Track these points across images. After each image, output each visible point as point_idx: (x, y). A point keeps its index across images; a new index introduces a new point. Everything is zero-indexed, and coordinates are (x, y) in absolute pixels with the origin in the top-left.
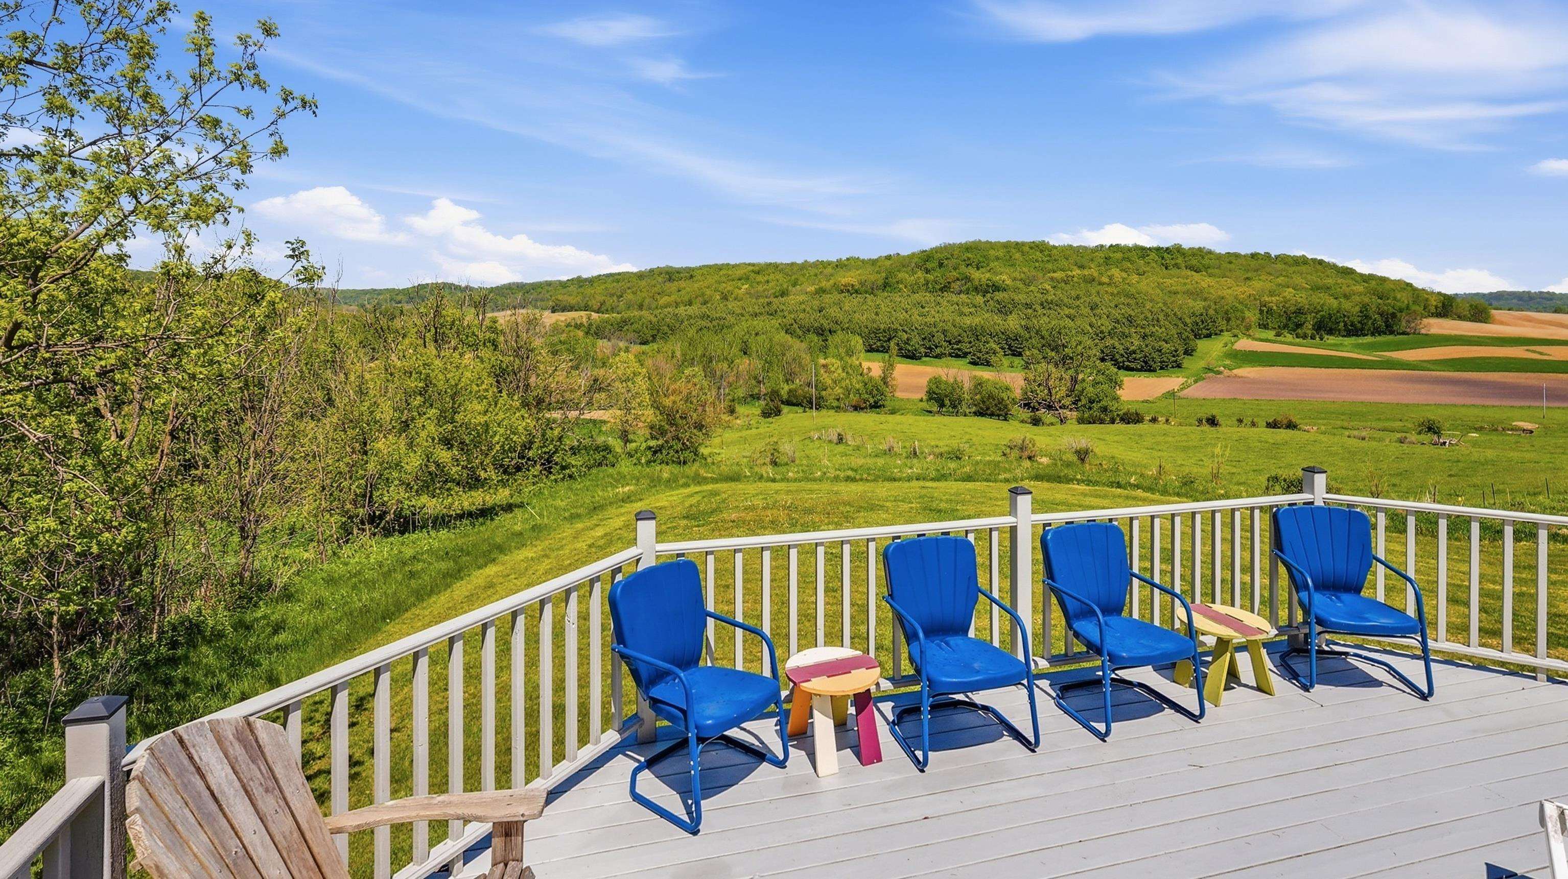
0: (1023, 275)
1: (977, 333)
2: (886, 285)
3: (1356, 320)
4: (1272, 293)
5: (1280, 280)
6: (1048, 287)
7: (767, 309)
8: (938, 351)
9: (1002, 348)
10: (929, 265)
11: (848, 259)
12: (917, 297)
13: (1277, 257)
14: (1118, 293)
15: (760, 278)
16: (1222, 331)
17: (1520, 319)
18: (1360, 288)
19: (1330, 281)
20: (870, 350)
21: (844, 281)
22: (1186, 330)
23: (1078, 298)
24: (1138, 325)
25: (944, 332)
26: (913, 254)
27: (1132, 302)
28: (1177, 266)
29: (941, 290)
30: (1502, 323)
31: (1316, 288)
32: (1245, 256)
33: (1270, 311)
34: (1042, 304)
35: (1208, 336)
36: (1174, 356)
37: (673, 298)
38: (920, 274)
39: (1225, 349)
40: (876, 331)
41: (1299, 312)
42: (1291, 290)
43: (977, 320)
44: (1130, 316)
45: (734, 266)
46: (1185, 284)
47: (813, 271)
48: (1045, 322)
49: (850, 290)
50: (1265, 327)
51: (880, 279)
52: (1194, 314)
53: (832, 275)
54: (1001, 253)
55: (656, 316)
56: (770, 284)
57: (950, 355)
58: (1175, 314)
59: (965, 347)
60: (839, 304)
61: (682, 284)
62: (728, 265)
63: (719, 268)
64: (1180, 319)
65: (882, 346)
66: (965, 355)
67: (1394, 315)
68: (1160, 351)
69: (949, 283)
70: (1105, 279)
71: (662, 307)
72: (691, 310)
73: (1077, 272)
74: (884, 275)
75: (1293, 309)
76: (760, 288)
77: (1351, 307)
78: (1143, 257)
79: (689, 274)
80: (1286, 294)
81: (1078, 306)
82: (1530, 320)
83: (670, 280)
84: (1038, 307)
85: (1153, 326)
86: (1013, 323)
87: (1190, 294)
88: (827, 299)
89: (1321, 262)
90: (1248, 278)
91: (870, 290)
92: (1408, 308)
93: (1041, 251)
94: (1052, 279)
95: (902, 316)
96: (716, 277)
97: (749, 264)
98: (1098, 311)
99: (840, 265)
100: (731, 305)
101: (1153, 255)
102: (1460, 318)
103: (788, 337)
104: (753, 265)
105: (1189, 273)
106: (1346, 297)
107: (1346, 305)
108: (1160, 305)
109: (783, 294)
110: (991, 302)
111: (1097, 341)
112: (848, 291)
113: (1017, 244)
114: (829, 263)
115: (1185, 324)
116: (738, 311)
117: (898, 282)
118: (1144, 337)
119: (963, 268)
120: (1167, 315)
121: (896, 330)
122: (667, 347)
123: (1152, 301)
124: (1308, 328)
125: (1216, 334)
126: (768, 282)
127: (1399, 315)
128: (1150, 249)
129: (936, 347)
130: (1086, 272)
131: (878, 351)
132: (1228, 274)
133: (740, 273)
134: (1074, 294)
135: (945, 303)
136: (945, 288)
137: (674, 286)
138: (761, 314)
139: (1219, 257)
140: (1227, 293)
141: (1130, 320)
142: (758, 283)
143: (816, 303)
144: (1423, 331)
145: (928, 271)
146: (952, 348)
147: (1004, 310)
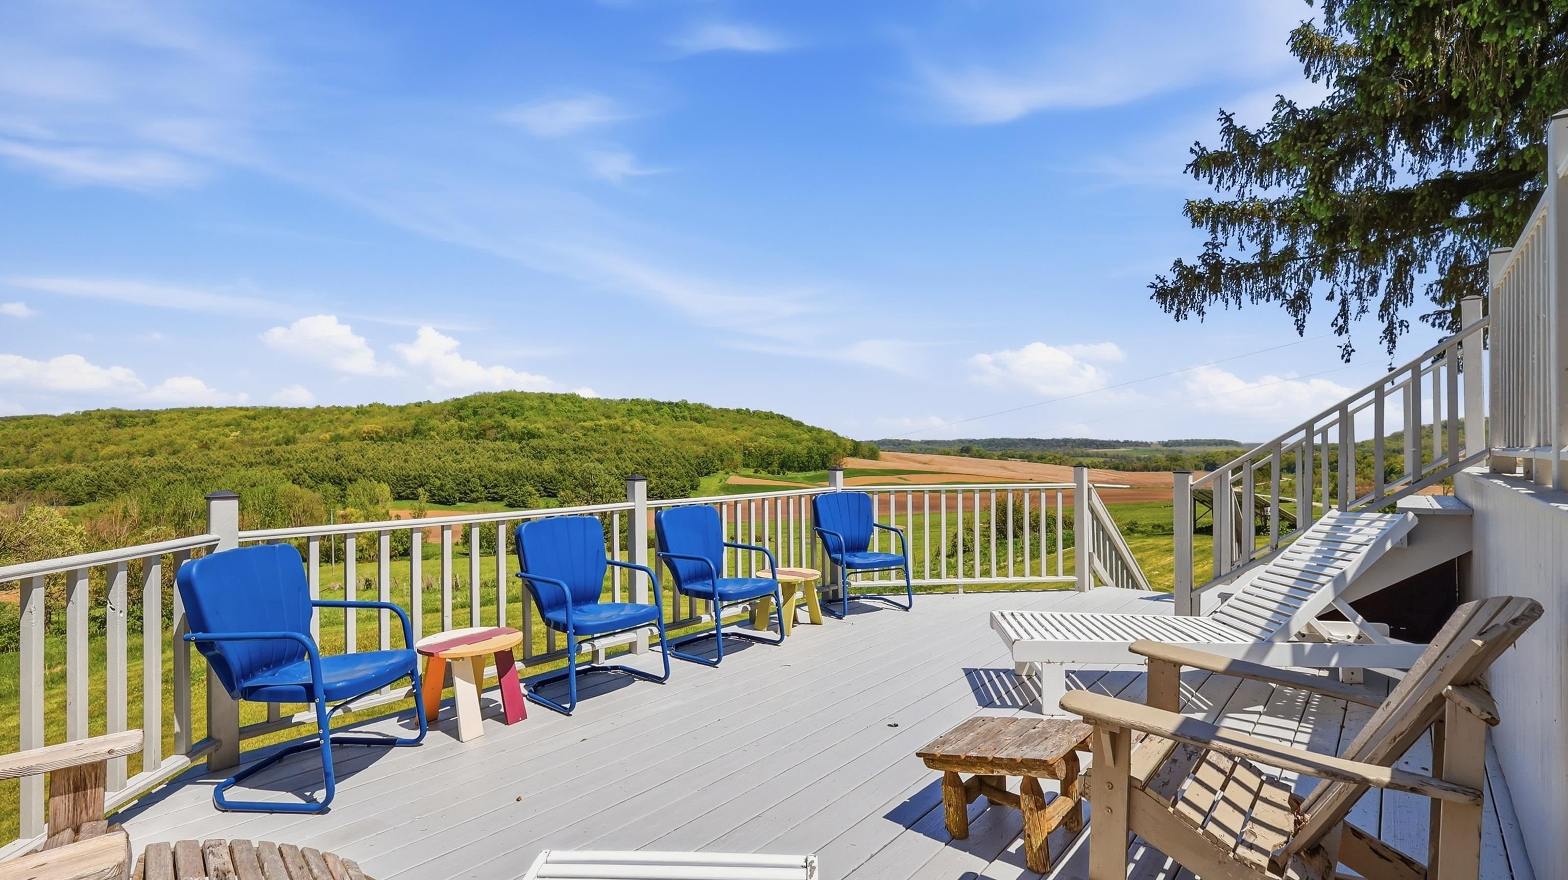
0: (556, 424)
1: (513, 478)
2: (416, 432)
3: (805, 459)
4: (752, 440)
5: (757, 430)
6: (580, 435)
7: (266, 457)
8: (474, 495)
9: (538, 490)
10: (463, 413)
11: (370, 406)
12: (450, 444)
13: (754, 412)
14: (639, 440)
15: (255, 424)
16: (718, 470)
17: (895, 457)
18: (806, 436)
19: (788, 431)
20: (399, 497)
21: (366, 428)
22: (692, 470)
23: (605, 444)
24: (655, 466)
25: (480, 477)
26: (446, 402)
27: (650, 447)
28: (684, 418)
29: (477, 437)
30: (885, 460)
31: (780, 436)
32: (733, 411)
33: (750, 454)
34: (574, 450)
35: (707, 474)
36: (682, 491)
37: (123, 448)
38: (453, 421)
39: (720, 484)
40: (405, 479)
41: (770, 454)
42: (763, 437)
43: (513, 466)
44: (649, 459)
45: (219, 410)
46: (691, 432)
47: (328, 417)
48: (576, 465)
49: (375, 438)
50: (747, 466)
51: (409, 425)
52: (697, 457)
53: (351, 422)
54: (536, 403)
55: (94, 469)
56: (270, 432)
57: (487, 499)
58: (683, 457)
59: (502, 491)
60: (362, 452)
61: (138, 431)
62: (210, 408)
63: (195, 412)
64: (687, 461)
65: (413, 494)
66: (501, 498)
67: (827, 456)
68: (672, 488)
69: (485, 431)
70: (629, 429)
71: (103, 458)
72: (151, 462)
73: (604, 421)
74: (413, 422)
75: (765, 452)
76: (256, 435)
77: (801, 449)
78: (657, 410)
79: (151, 418)
80: (761, 440)
81: (606, 452)
82: (900, 458)
83: (119, 425)
84: (571, 453)
85: (667, 466)
86: (548, 467)
87: (693, 439)
88: (345, 445)
89: (782, 417)
90: (735, 429)
91: (400, 436)
92: (835, 451)
93: (573, 403)
94: (583, 427)
95: (435, 463)
96: (192, 423)
97: (241, 409)
98: (623, 455)
99: (361, 411)
100: (214, 454)
101: (666, 408)
102: (864, 457)
103: (297, 487)
104: (247, 409)
105: (694, 423)
106: (798, 442)
107: (799, 448)
108: (672, 449)
109: (288, 441)
110: (527, 448)
111: (622, 481)
112: (372, 438)
113: (551, 395)
114: (348, 409)
115: (692, 465)
116: (227, 461)
117: (430, 429)
118: (660, 476)
119: (498, 417)
120: (677, 458)
121: (428, 477)
122: (117, 506)
123: (665, 446)
124: (775, 467)
125: (714, 472)
126: (267, 428)
127: (830, 455)
128: (663, 404)
129: (472, 491)
130: (612, 422)
131: (407, 498)
132: (721, 425)
133: (227, 418)
134: (602, 440)
135: (480, 450)
136: (481, 435)
137: (125, 433)
138: (260, 463)
139: (714, 411)
140: (720, 439)
141: (649, 462)
142: (254, 430)
143: (332, 451)
144: (844, 467)
145: (461, 419)
146: (489, 492)
147: (539, 455)
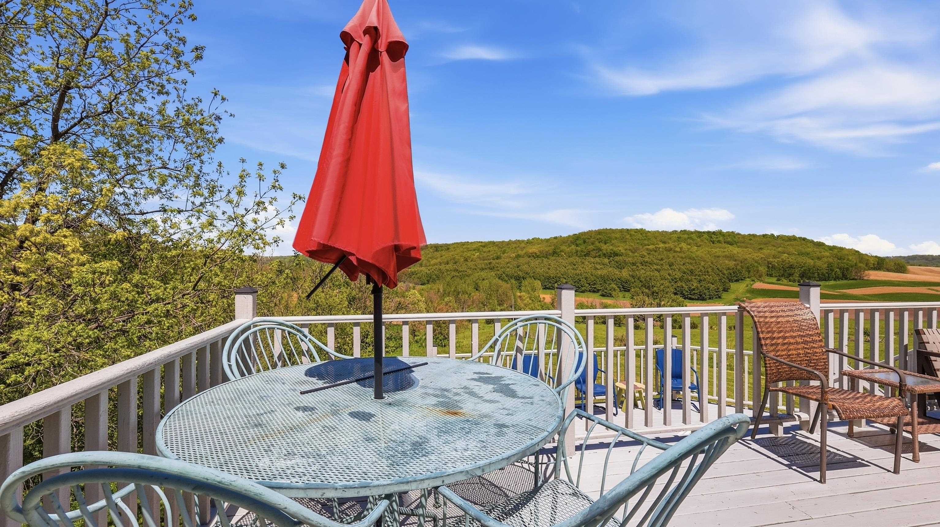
0: (631, 247)
1: (605, 279)
2: (554, 253)
3: (825, 272)
4: (774, 257)
5: (780, 249)
6: (645, 254)
7: (489, 266)
8: (583, 288)
9: (618, 287)
10: (578, 242)
11: (533, 239)
12: (571, 259)
13: (778, 236)
14: (685, 257)
15: (485, 249)
16: (745, 278)
17: (924, 271)
18: (827, 254)
19: (809, 250)
20: (545, 288)
21: (530, 251)
22: (724, 278)
23: (662, 259)
24: (696, 275)
25: (586, 278)
26: (569, 236)
27: (694, 262)
28: (719, 242)
29: (585, 256)
30: (914, 273)
31: (801, 254)
32: (759, 236)
33: (773, 267)
34: (641, 263)
35: (737, 281)
36: (716, 292)
37: (439, 260)
38: (573, 247)
39: (747, 288)
40: (549, 278)
41: (791, 267)
42: (786, 255)
43: (604, 272)
44: (692, 270)
45: (472, 243)
46: (724, 252)
47: (514, 245)
48: (642, 273)
49: (534, 256)
50: (771, 275)
51: (551, 249)
52: (729, 269)
53: (524, 248)
54: (618, 235)
55: (429, 270)
56: (491, 253)
57: (590, 291)
58: (717, 269)
59: (598, 287)
60: (528, 263)
61: (443, 253)
62: (468, 242)
63: (463, 244)
64: (721, 271)
65: (552, 286)
66: (598, 291)
67: (847, 269)
68: (709, 289)
69: (589, 252)
70: (678, 249)
71: (432, 265)
72: (448, 267)
73: (662, 245)
74: (553, 247)
75: (787, 265)
76: (485, 255)
77: (822, 265)
78: (699, 237)
79: (447, 247)
80: (783, 257)
81: (662, 264)
82: (932, 271)
83: (437, 250)
84: (639, 265)
85: (705, 275)
86: (625, 274)
87: (726, 257)
88: (521, 260)
89: (804, 239)
90: (760, 248)
91: (546, 255)
92: (856, 264)
93: (641, 234)
94: (647, 249)
95: (563, 270)
96: (461, 249)
97: (479, 242)
98: (673, 267)
99: (529, 242)
100: (470, 264)
101: (706, 236)
102: (888, 270)
103: (500, 281)
104: (482, 242)
105: (726, 245)
106: (819, 258)
107: (819, 263)
108: (710, 263)
109: (498, 258)
110: (613, 262)
111: (672, 283)
112: (533, 256)
113: (628, 230)
114: (523, 241)
115: (724, 274)
116: (473, 267)
117: (561, 251)
118: (700, 281)
119: (597, 244)
120: (713, 269)
121: (560, 278)
122: (435, 287)
123: (704, 261)
124: (796, 276)
125: (742, 280)
126: (489, 251)
127: (851, 269)
128: (704, 232)
129: (582, 287)
130: (667, 245)
131: (549, 289)
132: (749, 246)
133: (474, 246)
134: (659, 257)
135: (587, 263)
136: (588, 254)
137: (438, 254)
138: (486, 269)
139: (744, 236)
140: (747, 256)
141: (692, 272)
142: (484, 252)
143: (515, 263)
144: (865, 278)
145: (577, 245)
146: (591, 287)
147: (620, 267)
